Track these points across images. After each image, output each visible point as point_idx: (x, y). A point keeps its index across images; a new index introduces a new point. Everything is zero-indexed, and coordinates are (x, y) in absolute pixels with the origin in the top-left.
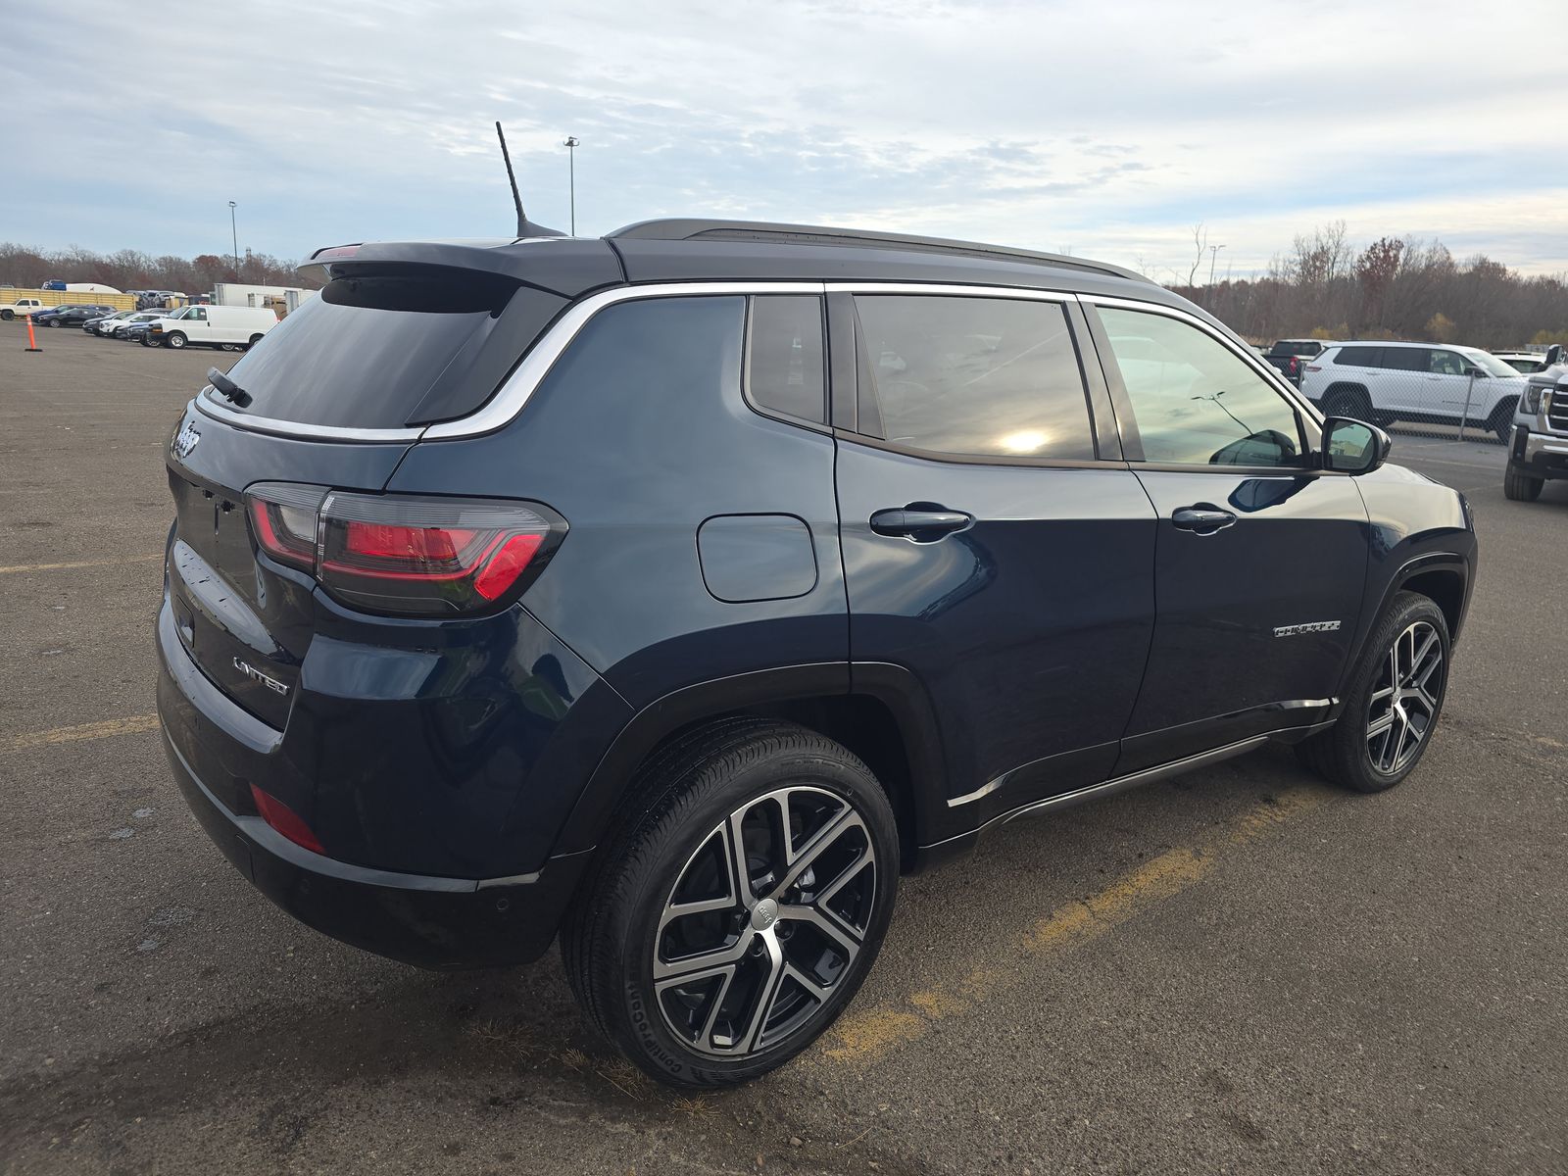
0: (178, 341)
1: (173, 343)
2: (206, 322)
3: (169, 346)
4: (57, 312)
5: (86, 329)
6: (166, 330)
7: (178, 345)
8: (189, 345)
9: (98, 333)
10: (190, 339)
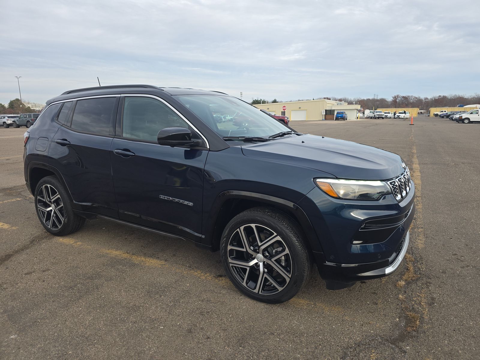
0: (466, 121)
1: (465, 122)
2: (478, 114)
3: (464, 123)
4: (447, 114)
5: (450, 118)
6: (463, 118)
7: (466, 122)
8: (470, 122)
9: (452, 119)
10: (471, 120)
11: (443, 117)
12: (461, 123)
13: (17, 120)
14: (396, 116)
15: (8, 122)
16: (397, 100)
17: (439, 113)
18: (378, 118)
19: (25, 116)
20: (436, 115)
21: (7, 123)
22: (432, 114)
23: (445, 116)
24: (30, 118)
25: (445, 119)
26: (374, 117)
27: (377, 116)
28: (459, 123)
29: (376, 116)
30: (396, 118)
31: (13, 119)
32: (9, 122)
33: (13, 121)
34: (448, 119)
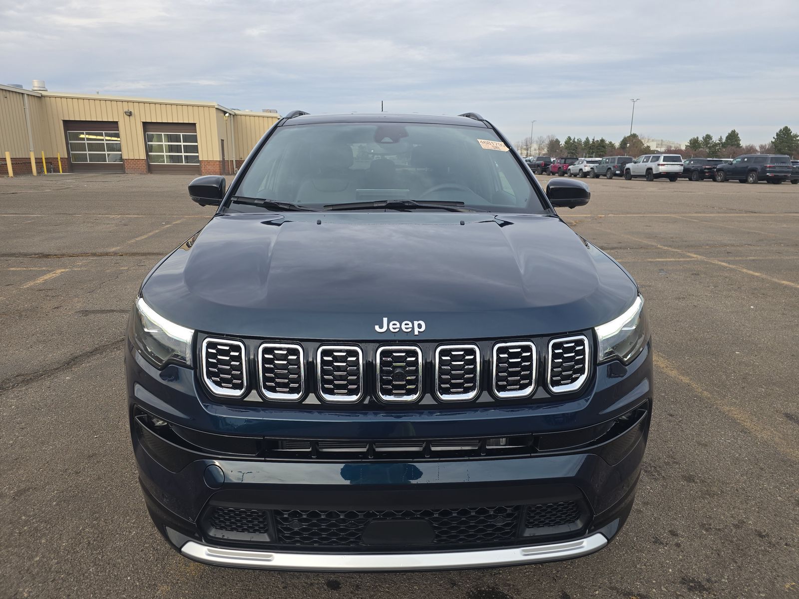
13: (597, 167)
15: (585, 169)
19: (607, 161)
21: (584, 171)
24: (613, 165)
31: (592, 165)
32: (587, 169)
33: (591, 168)
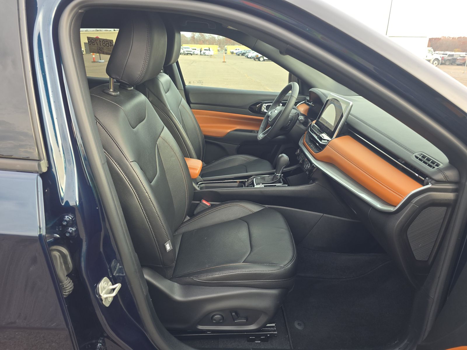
4: (241, 52)
11: (239, 55)
12: (257, 61)
14: (202, 53)
16: (195, 37)
17: (235, 52)
18: (187, 54)
20: (232, 53)
22: (228, 52)
23: (240, 54)
25: (241, 57)
26: (183, 53)
27: (187, 52)
28: (255, 60)
29: (185, 52)
30: (202, 55)
34: (244, 57)
